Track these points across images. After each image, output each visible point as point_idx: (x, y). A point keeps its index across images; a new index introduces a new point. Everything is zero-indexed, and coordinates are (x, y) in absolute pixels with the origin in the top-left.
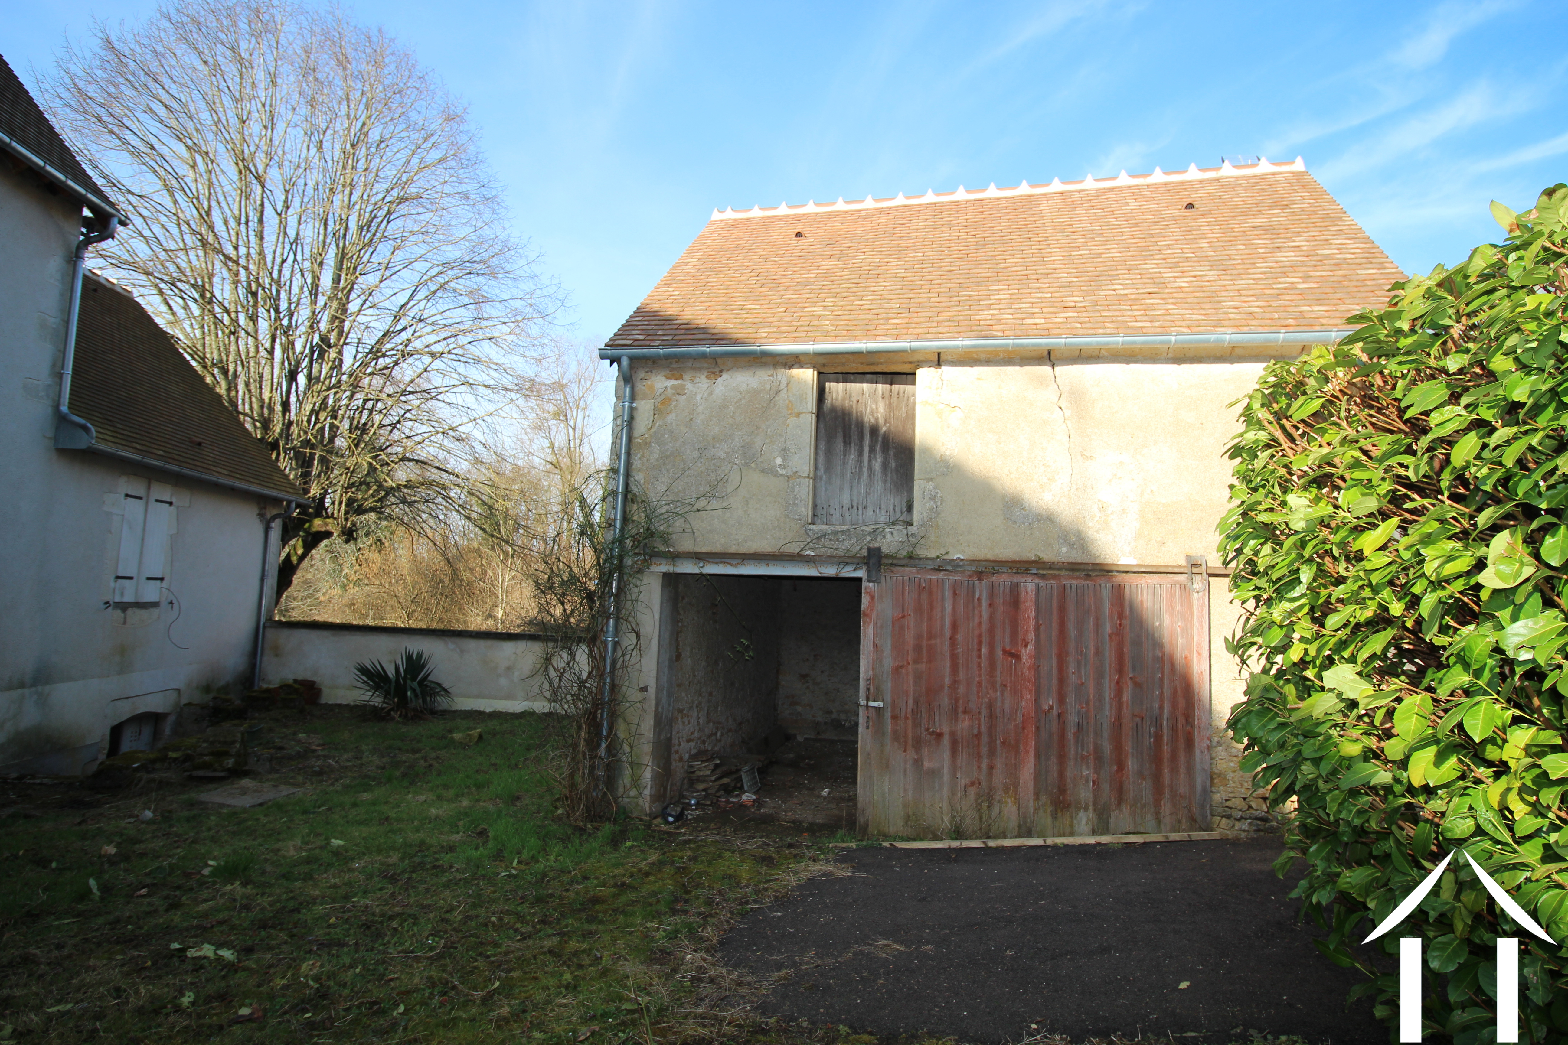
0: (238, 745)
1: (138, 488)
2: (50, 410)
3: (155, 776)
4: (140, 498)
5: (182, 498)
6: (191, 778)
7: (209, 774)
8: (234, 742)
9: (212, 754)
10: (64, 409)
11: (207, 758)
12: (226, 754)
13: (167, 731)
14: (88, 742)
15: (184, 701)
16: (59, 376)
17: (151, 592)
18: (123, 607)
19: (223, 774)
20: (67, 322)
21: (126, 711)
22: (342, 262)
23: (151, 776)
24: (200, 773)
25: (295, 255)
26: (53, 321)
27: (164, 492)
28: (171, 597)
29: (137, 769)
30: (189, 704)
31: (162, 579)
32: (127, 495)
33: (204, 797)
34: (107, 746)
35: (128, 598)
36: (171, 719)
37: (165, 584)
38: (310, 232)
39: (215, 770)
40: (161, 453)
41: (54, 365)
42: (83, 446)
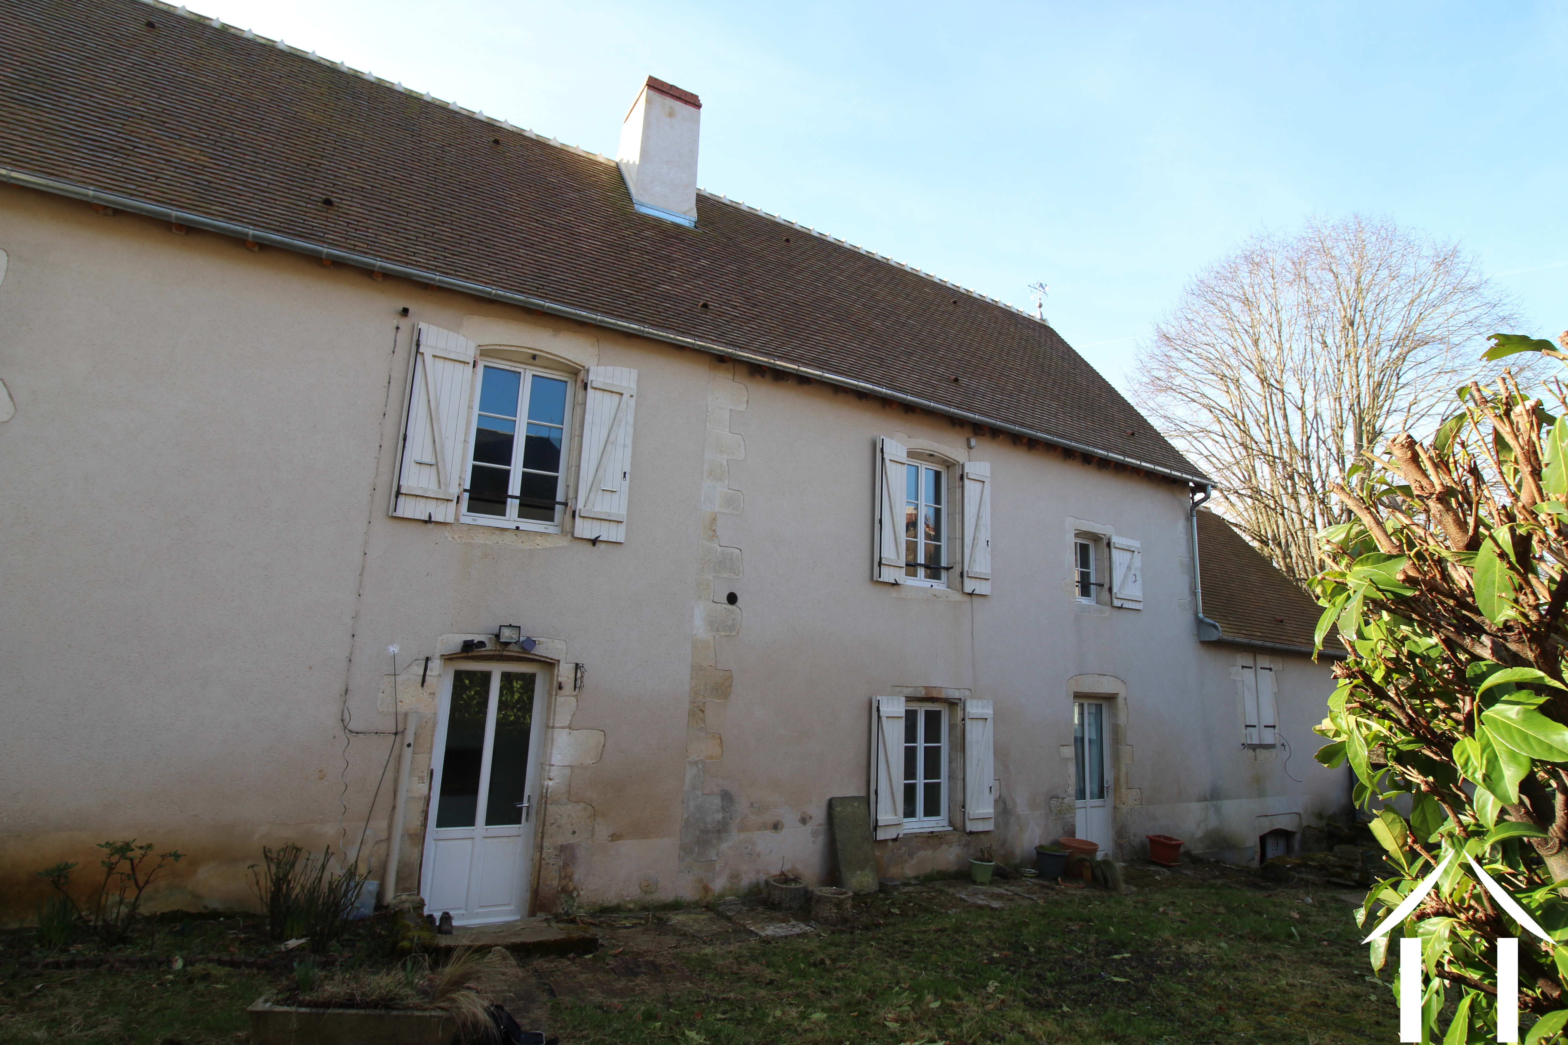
0: (1360, 863)
1: (1248, 660)
2: (1193, 617)
3: (1304, 876)
4: (1251, 668)
5: (1277, 664)
6: (1329, 882)
7: (1342, 881)
8: (1356, 860)
9: (1341, 866)
10: (1201, 615)
11: (1338, 869)
12: (1352, 869)
13: (1297, 846)
14: (1247, 845)
15: (1305, 824)
16: (1195, 594)
17: (1269, 737)
18: (1254, 747)
19: (1352, 884)
20: (1193, 558)
21: (1267, 826)
22: (1361, 426)
23: (1301, 875)
24: (1336, 880)
25: (1317, 432)
26: (1186, 560)
27: (1264, 661)
28: (1283, 741)
29: (1289, 869)
30: (1308, 827)
31: (1274, 727)
32: (1243, 667)
33: (1343, 897)
34: (1259, 850)
35: (1255, 741)
36: (1298, 837)
37: (1276, 730)
38: (1326, 405)
39: (1346, 880)
40: (1259, 634)
41: (1191, 588)
42: (1215, 638)
